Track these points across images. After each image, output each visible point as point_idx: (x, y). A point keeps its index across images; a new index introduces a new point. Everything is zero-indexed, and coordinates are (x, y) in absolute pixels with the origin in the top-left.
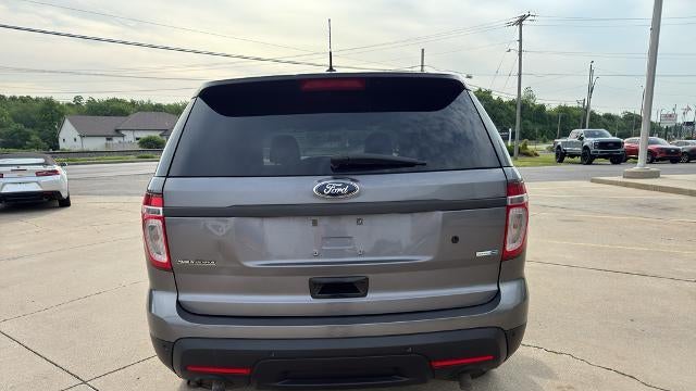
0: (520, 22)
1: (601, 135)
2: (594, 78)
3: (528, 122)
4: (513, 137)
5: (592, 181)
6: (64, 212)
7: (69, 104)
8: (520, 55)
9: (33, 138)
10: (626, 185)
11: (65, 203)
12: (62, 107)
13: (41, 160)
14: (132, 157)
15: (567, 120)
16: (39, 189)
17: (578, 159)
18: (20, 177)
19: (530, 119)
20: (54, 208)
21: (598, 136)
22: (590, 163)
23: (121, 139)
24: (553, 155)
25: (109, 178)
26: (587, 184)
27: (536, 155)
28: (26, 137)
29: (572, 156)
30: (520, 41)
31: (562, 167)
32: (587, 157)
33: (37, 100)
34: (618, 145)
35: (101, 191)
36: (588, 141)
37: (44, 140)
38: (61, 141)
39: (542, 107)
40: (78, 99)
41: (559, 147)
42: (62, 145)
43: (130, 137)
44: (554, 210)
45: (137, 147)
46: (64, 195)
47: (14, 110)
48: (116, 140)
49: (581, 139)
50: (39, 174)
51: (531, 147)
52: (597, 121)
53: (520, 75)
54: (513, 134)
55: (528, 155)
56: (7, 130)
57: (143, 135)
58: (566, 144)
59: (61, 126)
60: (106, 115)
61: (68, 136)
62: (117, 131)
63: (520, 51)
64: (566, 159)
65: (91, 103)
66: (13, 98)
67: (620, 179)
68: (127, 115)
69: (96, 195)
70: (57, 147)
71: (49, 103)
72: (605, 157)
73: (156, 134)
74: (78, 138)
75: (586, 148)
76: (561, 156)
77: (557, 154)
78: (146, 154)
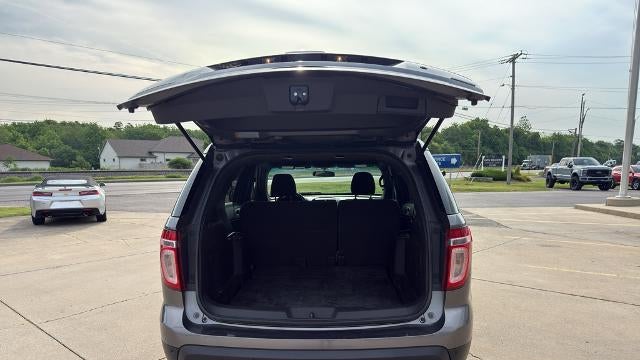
0: (513, 60)
1: (590, 163)
2: (585, 109)
3: (522, 148)
4: (506, 164)
5: (577, 207)
6: (101, 227)
7: (110, 129)
8: (513, 89)
9: (79, 158)
10: (607, 212)
11: (102, 218)
12: (104, 131)
13: (84, 182)
14: (162, 177)
15: (560, 146)
16: (81, 206)
17: (567, 185)
18: (66, 195)
19: (525, 146)
20: (92, 222)
21: (586, 164)
22: (579, 189)
23: (153, 160)
24: (543, 181)
25: (140, 196)
26: (570, 210)
27: (529, 180)
28: (73, 157)
29: (562, 182)
30: (513, 76)
31: (553, 192)
32: (577, 183)
33: (83, 125)
34: (607, 172)
35: (133, 208)
36: (577, 169)
37: (87, 160)
38: (101, 161)
39: (537, 135)
40: (118, 124)
41: (549, 173)
42: (103, 164)
43: (161, 158)
44: (535, 235)
45: (167, 168)
46: (102, 212)
47: (64, 133)
48: (148, 161)
49: (570, 166)
50: (81, 193)
51: (523, 173)
52: (589, 149)
53: (513, 107)
54: (506, 160)
55: (520, 180)
56: (57, 151)
57: (173, 157)
58: (556, 170)
59: (102, 148)
60: (141, 139)
61: (108, 157)
62: (150, 153)
63: (513, 86)
64: (556, 184)
65: (130, 128)
66: (64, 124)
67: (602, 206)
68: (159, 138)
69: (127, 211)
70: (98, 166)
71: (94, 128)
72: (594, 184)
73: (183, 157)
74: (116, 159)
75: (575, 174)
76: (551, 181)
77: (548, 180)
78: (174, 175)
